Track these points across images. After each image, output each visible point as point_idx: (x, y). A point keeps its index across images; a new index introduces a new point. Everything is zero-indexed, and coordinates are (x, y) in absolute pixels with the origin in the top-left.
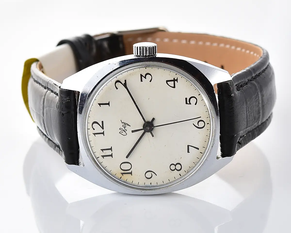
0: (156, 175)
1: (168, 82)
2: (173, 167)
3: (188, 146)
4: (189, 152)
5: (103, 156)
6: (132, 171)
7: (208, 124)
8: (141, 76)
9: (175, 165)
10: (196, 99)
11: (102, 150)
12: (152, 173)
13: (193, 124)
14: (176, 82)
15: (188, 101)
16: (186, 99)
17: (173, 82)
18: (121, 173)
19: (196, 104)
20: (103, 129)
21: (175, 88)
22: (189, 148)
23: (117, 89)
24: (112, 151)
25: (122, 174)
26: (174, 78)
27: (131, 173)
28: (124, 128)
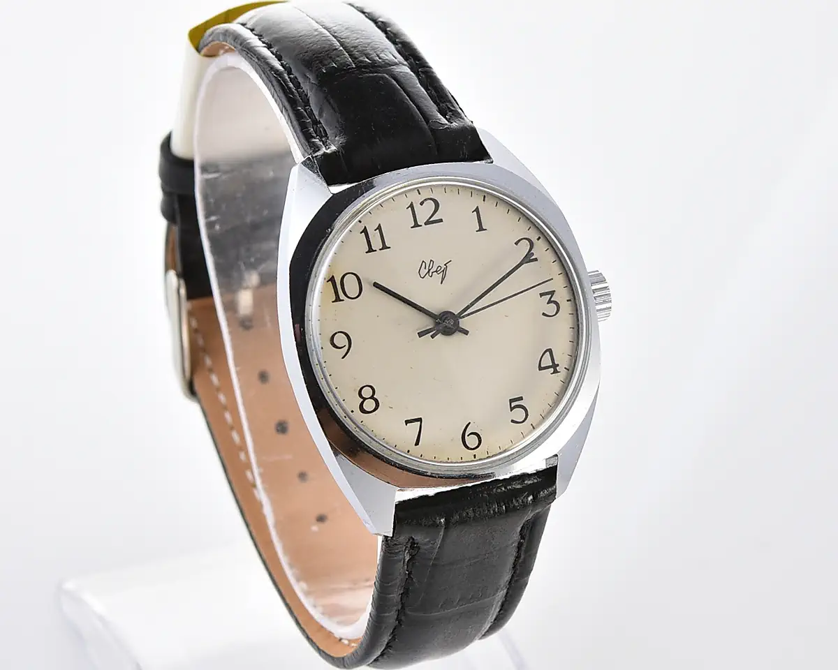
0: (343, 358)
1: (548, 352)
2: (367, 392)
3: (420, 420)
4: (406, 425)
5: (365, 231)
6: (343, 300)
7: (475, 456)
8: (552, 293)
9: (372, 397)
10: (523, 421)
11: (379, 228)
12: (347, 348)
13: (470, 423)
14: (552, 370)
15: (515, 403)
16: (521, 399)
17: (551, 364)
18: (334, 276)
19: (513, 421)
20: (425, 224)
21: (539, 370)
22: (416, 423)
23: (516, 243)
24: (380, 249)
25: (332, 280)
26: (558, 365)
27: (338, 299)
28: (434, 269)
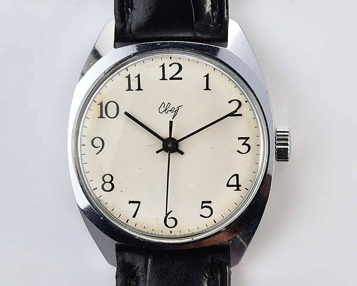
0: (97, 154)
1: (235, 176)
2: (107, 179)
3: (139, 202)
4: (129, 204)
5: (129, 77)
6: (105, 118)
7: (171, 232)
8: (247, 139)
9: (110, 182)
10: (208, 217)
11: (138, 76)
12: (100, 148)
13: (172, 211)
14: (236, 188)
15: (206, 204)
16: (210, 202)
17: (236, 184)
18: (102, 102)
19: (201, 215)
20: (170, 79)
21: (227, 186)
22: (136, 204)
23: (230, 102)
24: (136, 90)
25: (101, 104)
26: (240, 186)
27: (101, 117)
28: (170, 109)
